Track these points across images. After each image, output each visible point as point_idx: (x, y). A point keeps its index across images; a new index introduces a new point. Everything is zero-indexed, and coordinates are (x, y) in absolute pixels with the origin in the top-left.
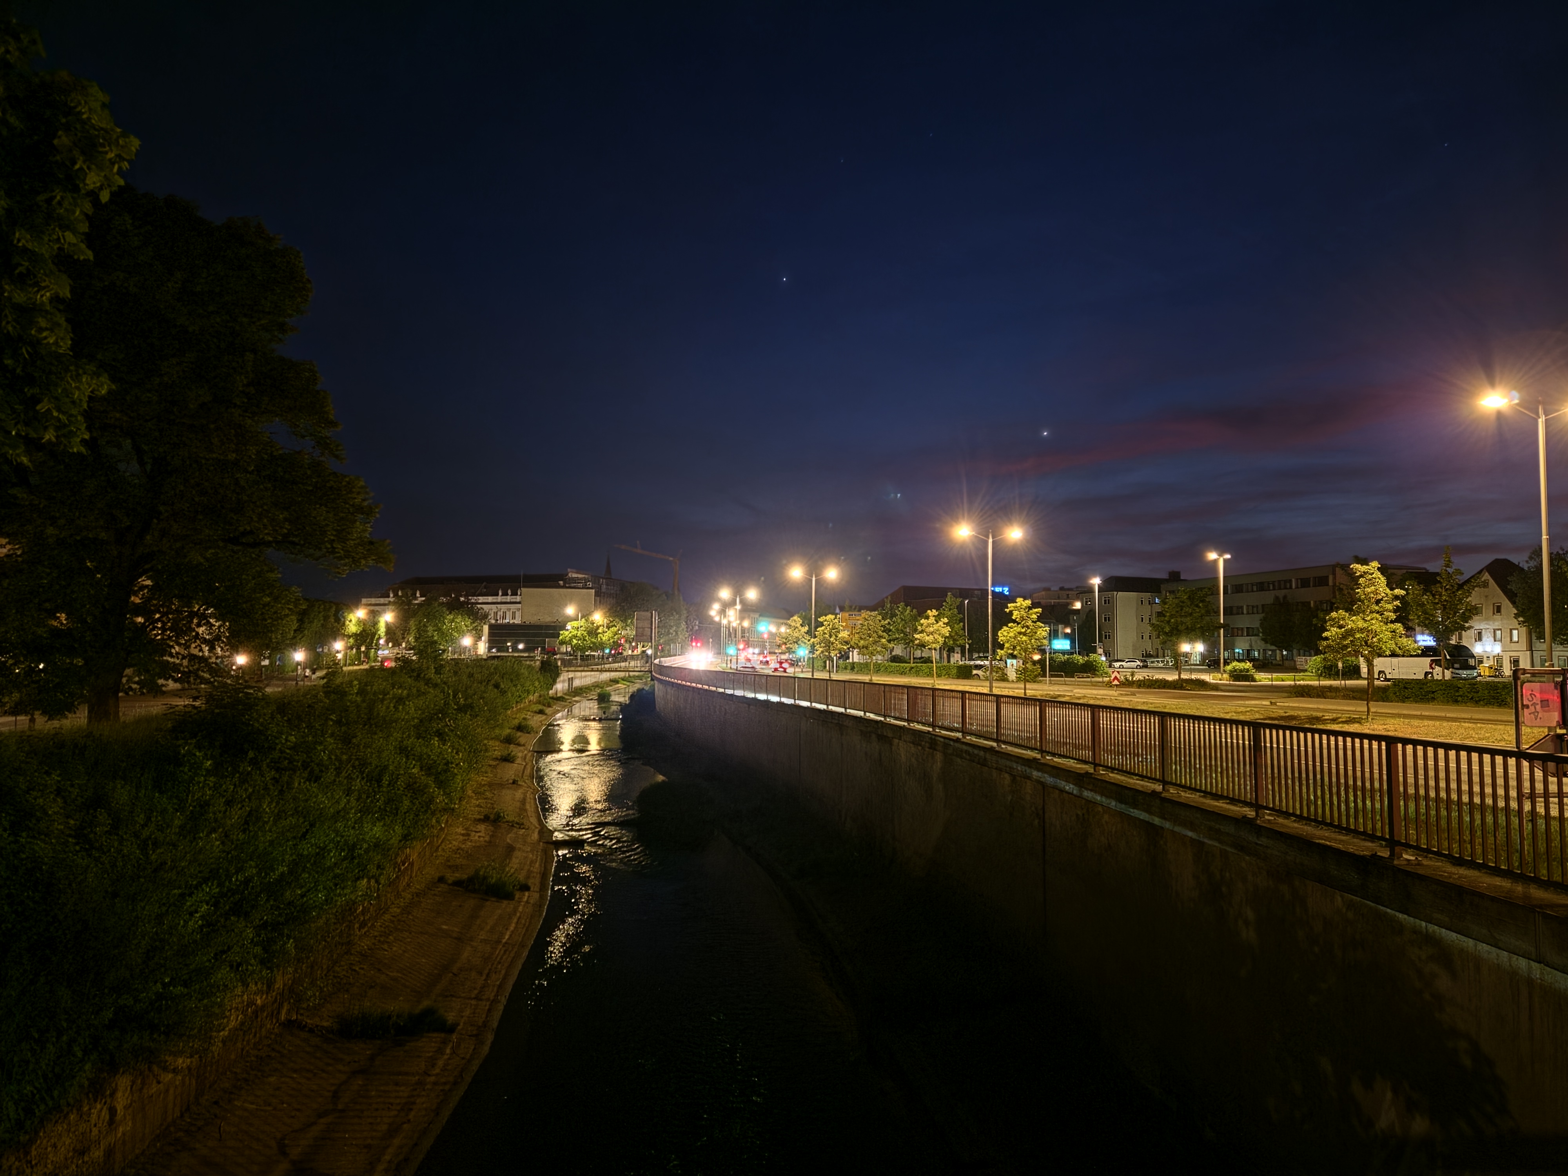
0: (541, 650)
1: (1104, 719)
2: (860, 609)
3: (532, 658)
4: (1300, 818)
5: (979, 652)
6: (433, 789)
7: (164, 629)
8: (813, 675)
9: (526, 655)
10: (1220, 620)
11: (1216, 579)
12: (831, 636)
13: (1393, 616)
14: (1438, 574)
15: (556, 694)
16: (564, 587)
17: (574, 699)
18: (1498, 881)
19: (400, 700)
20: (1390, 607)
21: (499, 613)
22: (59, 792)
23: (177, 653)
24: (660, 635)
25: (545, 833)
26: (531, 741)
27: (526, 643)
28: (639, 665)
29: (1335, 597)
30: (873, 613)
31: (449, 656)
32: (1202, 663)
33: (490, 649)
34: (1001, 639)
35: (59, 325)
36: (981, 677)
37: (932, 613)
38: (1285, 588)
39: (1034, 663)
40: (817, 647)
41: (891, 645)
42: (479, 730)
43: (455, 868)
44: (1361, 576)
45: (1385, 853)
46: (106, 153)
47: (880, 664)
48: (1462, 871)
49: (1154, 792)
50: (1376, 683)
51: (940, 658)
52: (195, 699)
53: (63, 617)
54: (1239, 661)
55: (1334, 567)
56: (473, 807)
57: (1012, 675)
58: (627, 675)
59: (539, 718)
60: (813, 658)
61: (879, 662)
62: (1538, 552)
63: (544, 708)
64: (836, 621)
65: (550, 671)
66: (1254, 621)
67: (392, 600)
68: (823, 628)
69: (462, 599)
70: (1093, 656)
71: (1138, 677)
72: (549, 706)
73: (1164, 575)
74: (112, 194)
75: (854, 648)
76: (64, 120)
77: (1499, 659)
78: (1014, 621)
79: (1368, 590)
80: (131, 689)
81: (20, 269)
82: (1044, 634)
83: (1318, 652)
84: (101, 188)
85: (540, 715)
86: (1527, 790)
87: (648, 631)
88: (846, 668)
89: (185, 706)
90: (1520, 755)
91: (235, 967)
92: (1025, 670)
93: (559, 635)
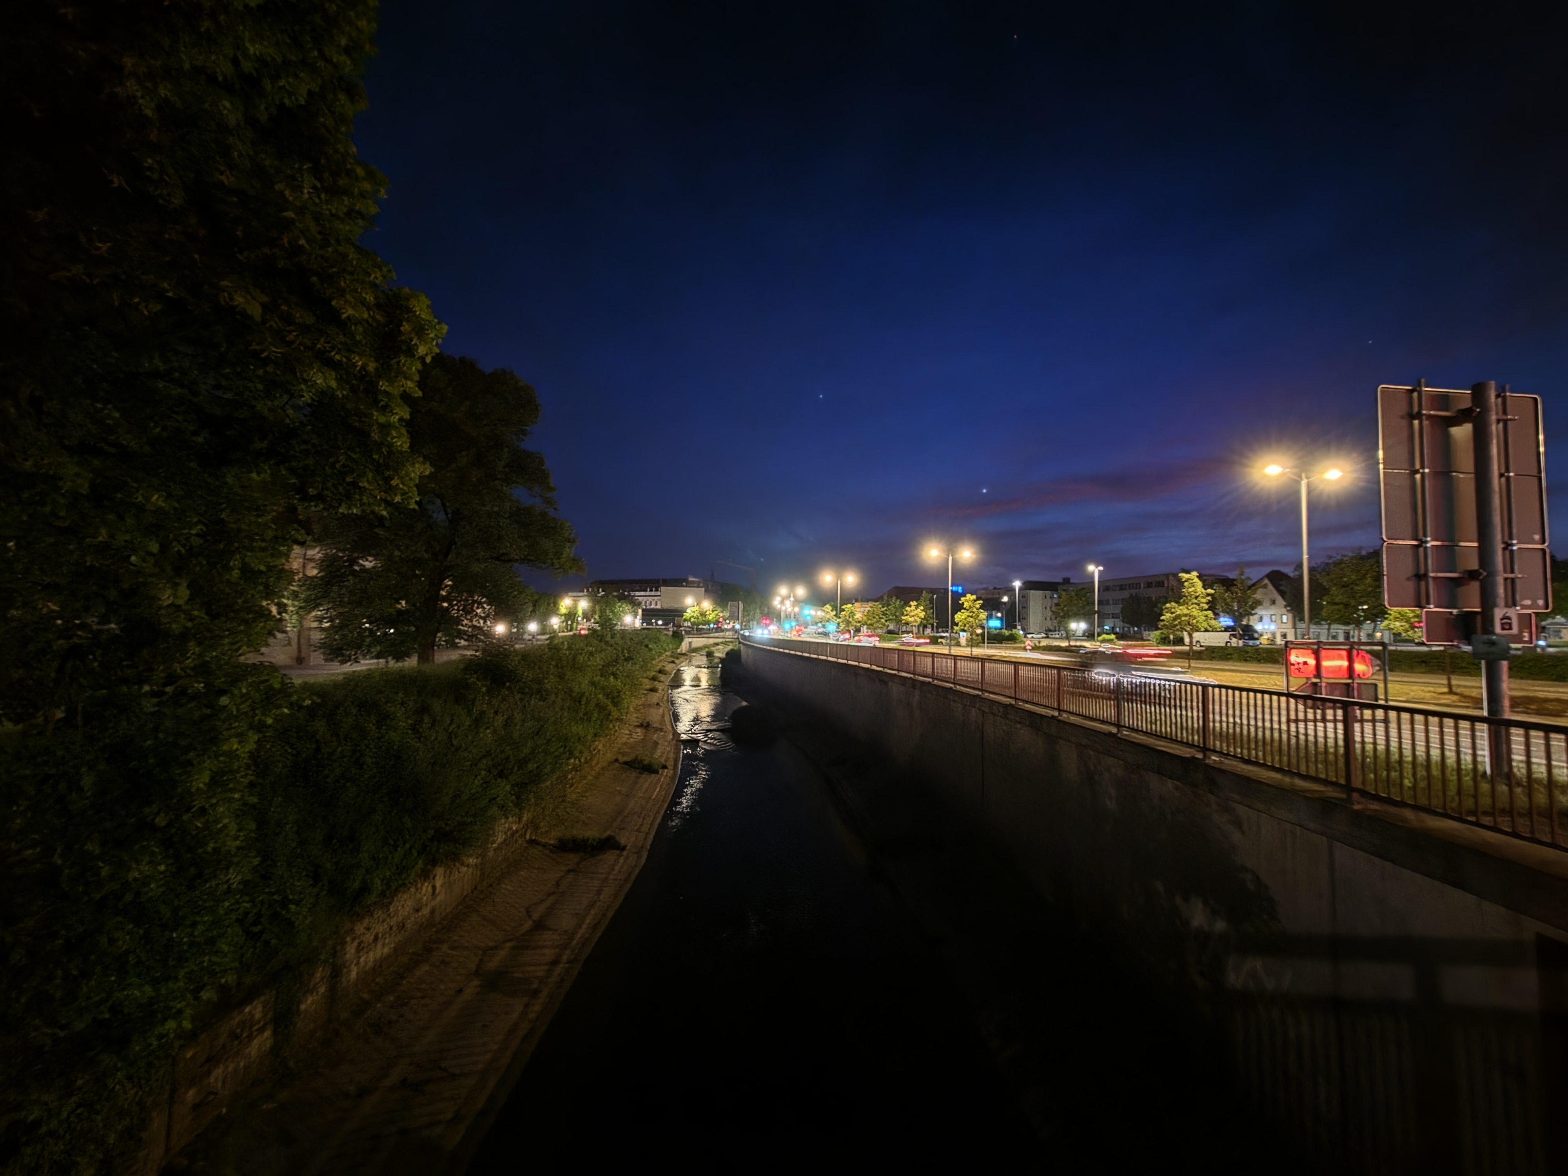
0: (672, 625)
1: (1023, 671)
2: (868, 601)
3: (667, 630)
4: (1146, 733)
5: (943, 628)
6: (611, 707)
7: (458, 610)
8: (838, 642)
9: (663, 627)
10: (1094, 608)
11: (1093, 582)
12: (849, 617)
13: (1206, 606)
14: (1234, 580)
15: (682, 651)
16: (686, 586)
17: (692, 655)
18: (1273, 775)
19: (591, 654)
20: (1204, 600)
21: (647, 602)
22: (402, 704)
23: (466, 624)
24: (744, 616)
25: (676, 735)
26: (667, 680)
27: (663, 620)
28: (731, 635)
29: (1168, 593)
30: (876, 604)
31: (618, 627)
32: (1084, 635)
33: (642, 624)
34: (957, 620)
35: (403, 434)
36: (944, 644)
37: (913, 603)
38: (1136, 588)
39: (977, 635)
40: (841, 624)
41: (886, 624)
42: (637, 672)
43: (623, 754)
44: (1186, 581)
45: (1200, 756)
46: (428, 334)
47: (881, 635)
48: (1250, 768)
49: (1053, 717)
50: (1195, 648)
51: (918, 631)
52: (476, 651)
53: (403, 603)
54: (1107, 634)
55: (1167, 575)
56: (633, 718)
57: (963, 641)
58: (724, 641)
59: (672, 665)
60: (838, 631)
62: (1300, 566)
63: (675, 660)
64: (853, 608)
65: (678, 637)
66: (1117, 609)
67: (585, 593)
68: (845, 612)
69: (626, 593)
70: (1014, 631)
71: (1042, 644)
72: (678, 658)
73: (1061, 581)
74: (433, 358)
76: (406, 316)
77: (1274, 634)
78: (965, 609)
79: (1190, 590)
80: (440, 644)
81: (382, 403)
82: (984, 617)
83: (1157, 629)
84: (427, 355)
86: (1293, 717)
87: (736, 614)
89: (471, 655)
90: (1289, 695)
91: (502, 807)
92: (972, 639)
93: (682, 616)
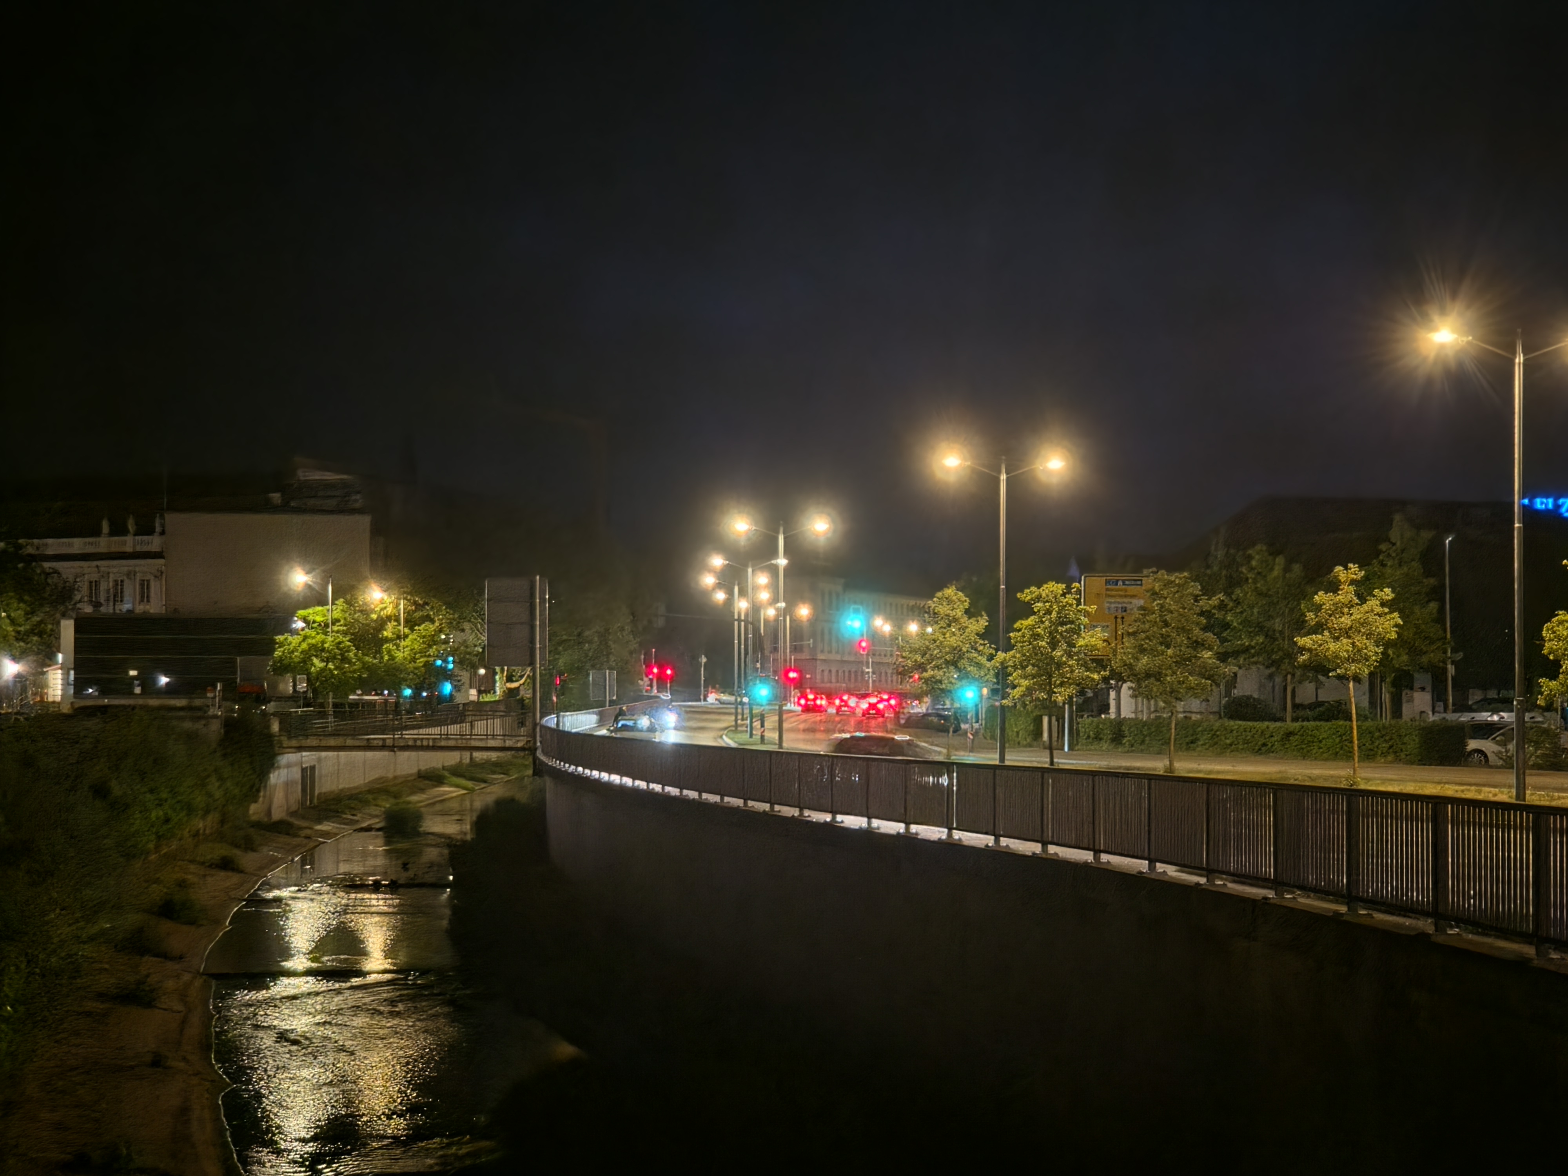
0: (223, 690)
2: (1140, 565)
3: (198, 713)
5: (1484, 687)
8: (1002, 759)
9: (179, 703)
12: (1054, 645)
15: (269, 812)
16: (284, 508)
17: (319, 827)
21: (103, 586)
24: (556, 645)
26: (199, 947)
28: (498, 731)
30: (1177, 577)
33: (79, 685)
34: (1550, 646)
36: (1492, 758)
37: (1349, 573)
40: (1015, 676)
41: (1228, 669)
42: (52, 916)
47: (1198, 724)
51: (1372, 703)
58: (467, 760)
59: (223, 880)
60: (1003, 707)
61: (1194, 717)
63: (237, 852)
64: (1070, 599)
65: (248, 746)
68: (1031, 621)
72: (251, 847)
75: (1121, 679)
85: (223, 874)
87: (522, 633)
88: (1098, 738)
93: (269, 647)
